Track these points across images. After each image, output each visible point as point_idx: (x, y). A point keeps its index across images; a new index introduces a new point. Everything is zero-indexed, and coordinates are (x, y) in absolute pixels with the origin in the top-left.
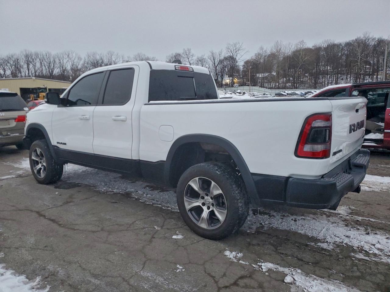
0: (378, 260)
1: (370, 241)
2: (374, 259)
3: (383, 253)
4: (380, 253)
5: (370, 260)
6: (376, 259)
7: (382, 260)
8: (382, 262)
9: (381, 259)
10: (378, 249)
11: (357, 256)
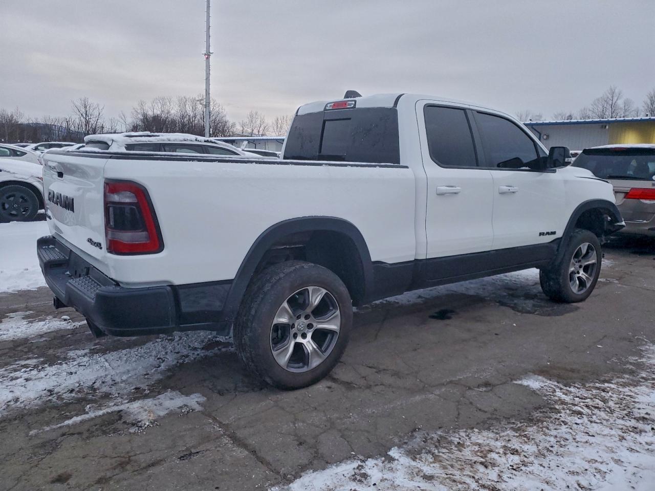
0: (8, 368)
1: (37, 382)
2: (14, 366)
3: (9, 377)
4: (12, 375)
5: (17, 363)
6: (11, 367)
7: (4, 369)
8: (3, 367)
9: (6, 370)
10: (17, 378)
11: (35, 360)
